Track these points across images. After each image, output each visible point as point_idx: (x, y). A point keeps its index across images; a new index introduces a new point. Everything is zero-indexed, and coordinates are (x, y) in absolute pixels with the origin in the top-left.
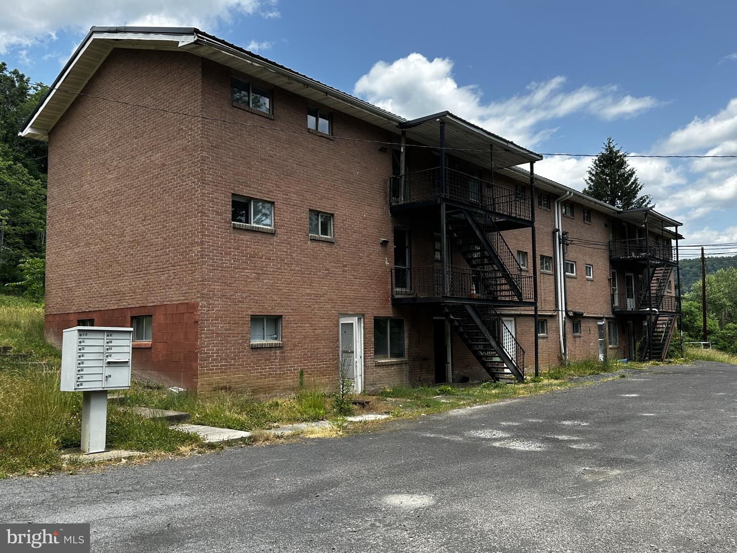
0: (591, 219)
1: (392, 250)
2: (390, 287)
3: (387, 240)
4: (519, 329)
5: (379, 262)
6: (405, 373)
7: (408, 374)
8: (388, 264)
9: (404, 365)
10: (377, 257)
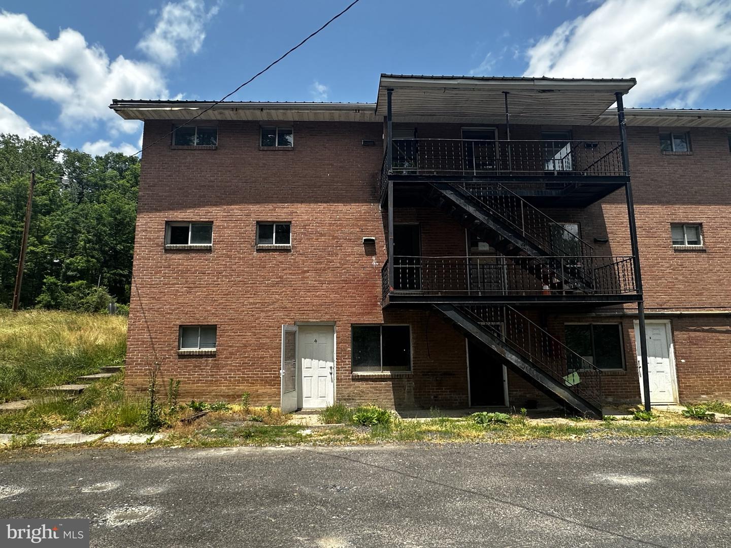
1: (384, 248)
2: (379, 290)
3: (374, 238)
4: (679, 335)
5: (362, 264)
6: (408, 389)
7: (413, 391)
8: (377, 264)
9: (406, 380)
10: (358, 259)
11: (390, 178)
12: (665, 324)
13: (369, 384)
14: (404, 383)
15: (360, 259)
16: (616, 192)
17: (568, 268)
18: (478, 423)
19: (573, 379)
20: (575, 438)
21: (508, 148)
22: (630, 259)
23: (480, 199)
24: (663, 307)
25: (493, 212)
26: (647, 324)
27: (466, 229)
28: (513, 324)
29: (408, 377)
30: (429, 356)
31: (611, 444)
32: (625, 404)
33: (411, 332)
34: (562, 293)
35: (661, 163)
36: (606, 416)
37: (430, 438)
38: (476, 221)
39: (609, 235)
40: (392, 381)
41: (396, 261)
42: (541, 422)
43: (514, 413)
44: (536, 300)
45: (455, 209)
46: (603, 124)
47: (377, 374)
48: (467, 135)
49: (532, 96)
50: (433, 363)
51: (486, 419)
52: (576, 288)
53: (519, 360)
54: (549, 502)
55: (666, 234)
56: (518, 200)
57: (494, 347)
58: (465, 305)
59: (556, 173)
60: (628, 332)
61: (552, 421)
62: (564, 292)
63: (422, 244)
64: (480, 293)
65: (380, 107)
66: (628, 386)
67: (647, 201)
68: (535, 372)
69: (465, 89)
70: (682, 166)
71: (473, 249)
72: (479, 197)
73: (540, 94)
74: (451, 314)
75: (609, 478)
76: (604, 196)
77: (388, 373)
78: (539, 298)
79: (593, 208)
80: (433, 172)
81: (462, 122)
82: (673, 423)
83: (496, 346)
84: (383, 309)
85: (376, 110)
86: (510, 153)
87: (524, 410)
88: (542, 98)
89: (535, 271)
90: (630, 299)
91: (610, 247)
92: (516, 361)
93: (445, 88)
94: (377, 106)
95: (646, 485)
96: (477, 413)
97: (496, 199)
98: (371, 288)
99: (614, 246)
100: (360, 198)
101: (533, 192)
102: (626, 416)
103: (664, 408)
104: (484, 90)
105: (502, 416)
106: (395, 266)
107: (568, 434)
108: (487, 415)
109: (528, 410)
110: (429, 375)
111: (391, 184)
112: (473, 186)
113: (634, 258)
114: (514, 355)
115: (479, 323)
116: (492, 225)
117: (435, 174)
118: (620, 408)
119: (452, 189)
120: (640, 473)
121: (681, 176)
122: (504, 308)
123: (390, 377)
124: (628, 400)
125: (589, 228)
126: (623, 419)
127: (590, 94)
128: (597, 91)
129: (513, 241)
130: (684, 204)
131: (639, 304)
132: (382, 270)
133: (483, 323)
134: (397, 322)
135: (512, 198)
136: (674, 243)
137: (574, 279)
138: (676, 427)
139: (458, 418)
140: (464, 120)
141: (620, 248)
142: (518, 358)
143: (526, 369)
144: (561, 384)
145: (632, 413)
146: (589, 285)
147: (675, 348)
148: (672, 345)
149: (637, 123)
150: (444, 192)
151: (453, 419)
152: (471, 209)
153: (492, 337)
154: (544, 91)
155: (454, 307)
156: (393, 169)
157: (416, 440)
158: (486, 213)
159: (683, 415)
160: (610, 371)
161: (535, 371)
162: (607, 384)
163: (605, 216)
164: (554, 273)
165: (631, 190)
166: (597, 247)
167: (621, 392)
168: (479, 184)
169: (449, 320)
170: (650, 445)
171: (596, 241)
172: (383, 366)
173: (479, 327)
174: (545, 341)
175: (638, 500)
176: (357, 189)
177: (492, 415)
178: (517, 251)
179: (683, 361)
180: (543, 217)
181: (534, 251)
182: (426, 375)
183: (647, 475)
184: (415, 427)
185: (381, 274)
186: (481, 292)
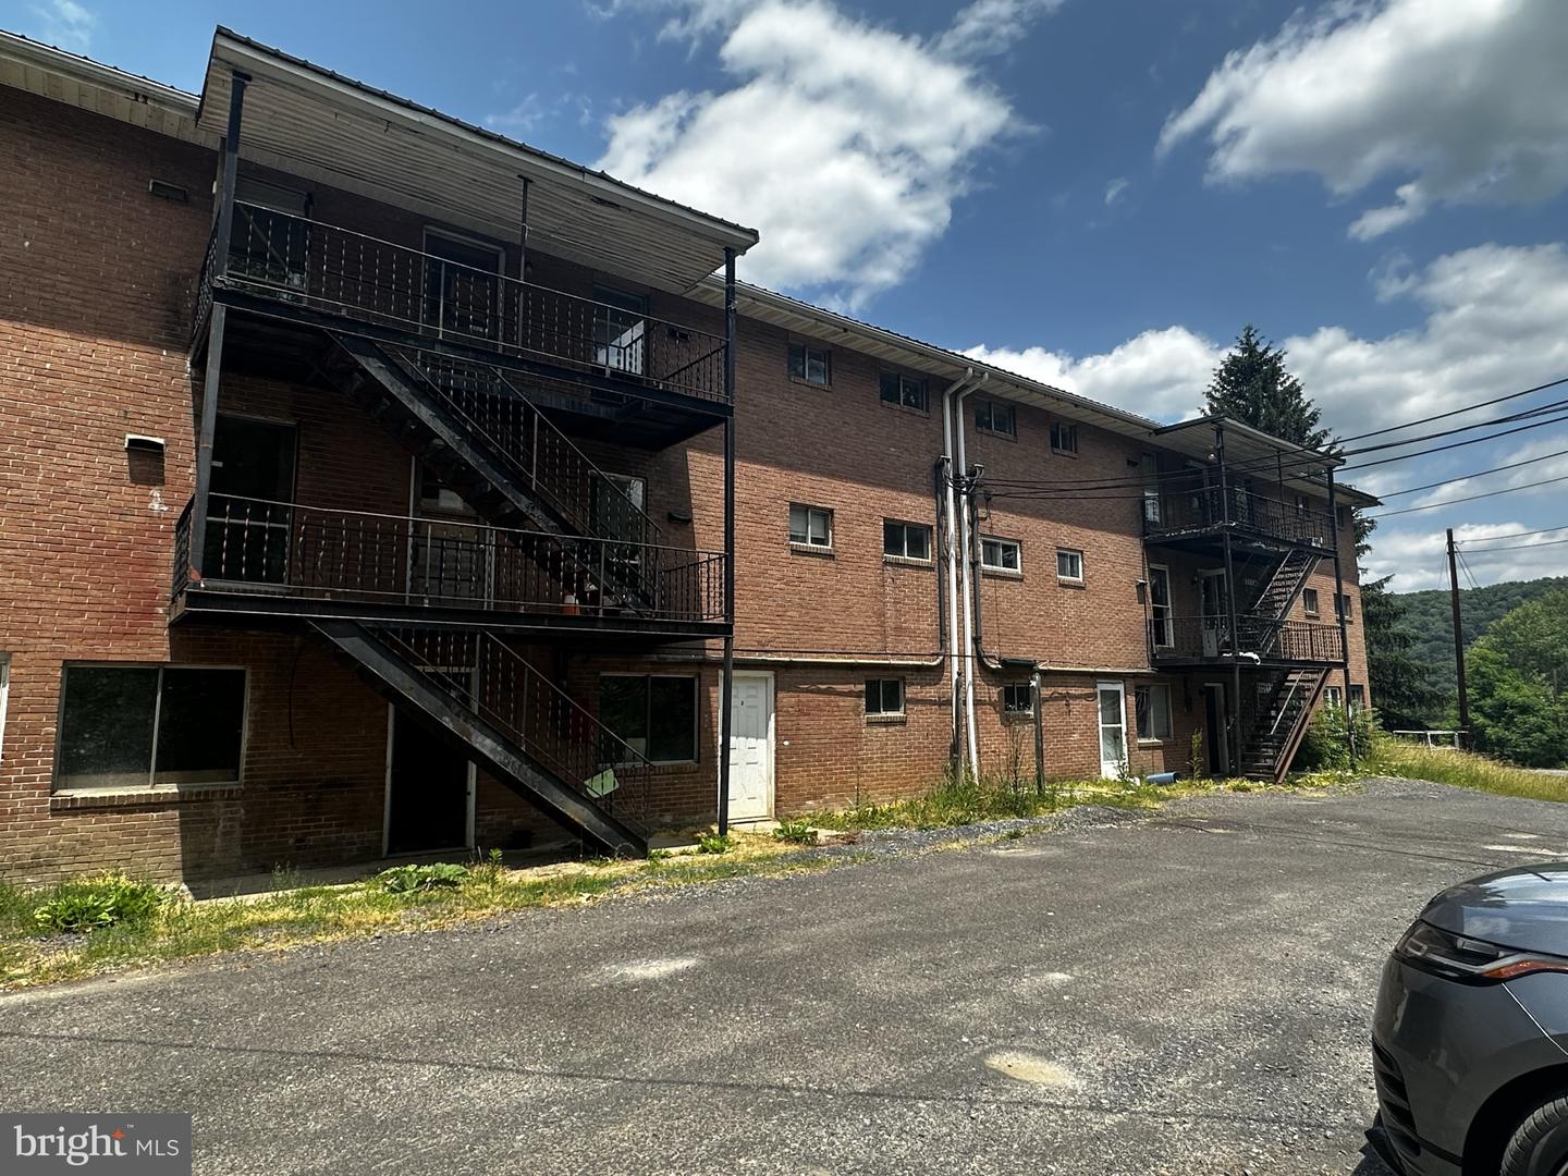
0: (1080, 444)
1: (190, 471)
2: (166, 576)
3: (161, 441)
4: (788, 699)
5: (116, 503)
6: (224, 827)
7: (238, 830)
8: (165, 509)
9: (221, 804)
10: (106, 488)
11: (219, 294)
12: (766, 679)
13: (108, 821)
14: (214, 811)
15: (113, 488)
16: (710, 431)
17: (612, 564)
18: (393, 890)
19: (604, 784)
20: (588, 899)
21: (518, 297)
22: (720, 559)
23: (448, 394)
24: (767, 648)
25: (473, 427)
26: (738, 678)
27: (413, 458)
28: (495, 670)
29: (229, 796)
30: (292, 743)
31: (648, 905)
32: (692, 824)
33: (248, 685)
34: (596, 611)
35: (786, 395)
36: (654, 851)
37: (259, 941)
38: (436, 441)
39: (694, 511)
40: (179, 808)
41: (215, 507)
42: (530, 876)
43: (478, 861)
44: (546, 622)
45: (388, 404)
46: (704, 300)
47: (135, 793)
48: (436, 245)
49: (580, 204)
50: (302, 760)
51: (412, 881)
52: (624, 605)
53: (499, 749)
54: (502, 1041)
55: (782, 522)
56: (530, 413)
57: (447, 722)
58: (392, 626)
59: (608, 372)
60: (708, 692)
61: (554, 869)
62: (601, 611)
63: (300, 476)
64: (427, 601)
65: (210, 109)
66: (699, 792)
67: (760, 458)
68: (529, 773)
69: (436, 141)
70: (815, 407)
71: (426, 503)
72: (446, 389)
73: (594, 205)
74: (351, 645)
75: (628, 970)
76: (692, 435)
77: (171, 789)
78: (552, 619)
79: (671, 453)
80: (339, 309)
81: (427, 213)
82: (757, 853)
83: (452, 721)
84: (171, 625)
85: (198, 114)
86: (521, 310)
87: (496, 853)
88: (598, 216)
89: (550, 564)
90: (715, 630)
91: (693, 533)
92: (493, 751)
93: (389, 123)
94: (202, 103)
95: (685, 973)
96: (393, 870)
97: (482, 399)
98: (139, 568)
99: (701, 531)
100: (127, 328)
101: (563, 401)
102: (686, 848)
103: (748, 827)
104: (480, 158)
105: (449, 870)
106: (210, 519)
107: (576, 893)
108: (415, 871)
109: (507, 851)
110: (287, 789)
111: (219, 312)
112: (436, 361)
113: (726, 556)
114: (489, 737)
115: (420, 668)
116: (467, 455)
117: (344, 313)
118: (683, 833)
119: (382, 356)
120: (682, 952)
121: (813, 423)
122: (478, 637)
123: (177, 799)
124: (697, 817)
125: (663, 493)
126: (682, 854)
127: (683, 235)
128: (696, 234)
129: (509, 497)
130: (811, 472)
131: (727, 640)
132: (179, 526)
133: (430, 669)
134: (211, 661)
135: (517, 404)
136: (793, 538)
137: (621, 586)
138: (759, 859)
139: (346, 886)
140: (431, 210)
141: (708, 537)
142: (499, 745)
143: (512, 765)
144: (578, 794)
145: (698, 841)
146: (647, 600)
147: (776, 721)
148: (773, 715)
149: (756, 314)
150: (362, 361)
151: (336, 888)
152: (424, 412)
153: (447, 701)
154: (601, 201)
155: (361, 628)
156: (229, 275)
157: (219, 951)
158: (457, 427)
159: (775, 837)
160: (672, 766)
161: (530, 771)
162: (665, 789)
163: (690, 472)
164: (586, 571)
165: (733, 433)
166: (672, 530)
167: (686, 803)
168: (448, 360)
169: (347, 659)
170: (711, 896)
171: (671, 518)
172: (156, 770)
173: (420, 678)
174: (555, 707)
175: (665, 1004)
176: (120, 304)
177: (427, 869)
178: (518, 518)
179: (786, 743)
180: (575, 456)
181: (552, 523)
182: (281, 789)
183: (693, 953)
184: (222, 919)
185: (173, 536)
186: (430, 599)
